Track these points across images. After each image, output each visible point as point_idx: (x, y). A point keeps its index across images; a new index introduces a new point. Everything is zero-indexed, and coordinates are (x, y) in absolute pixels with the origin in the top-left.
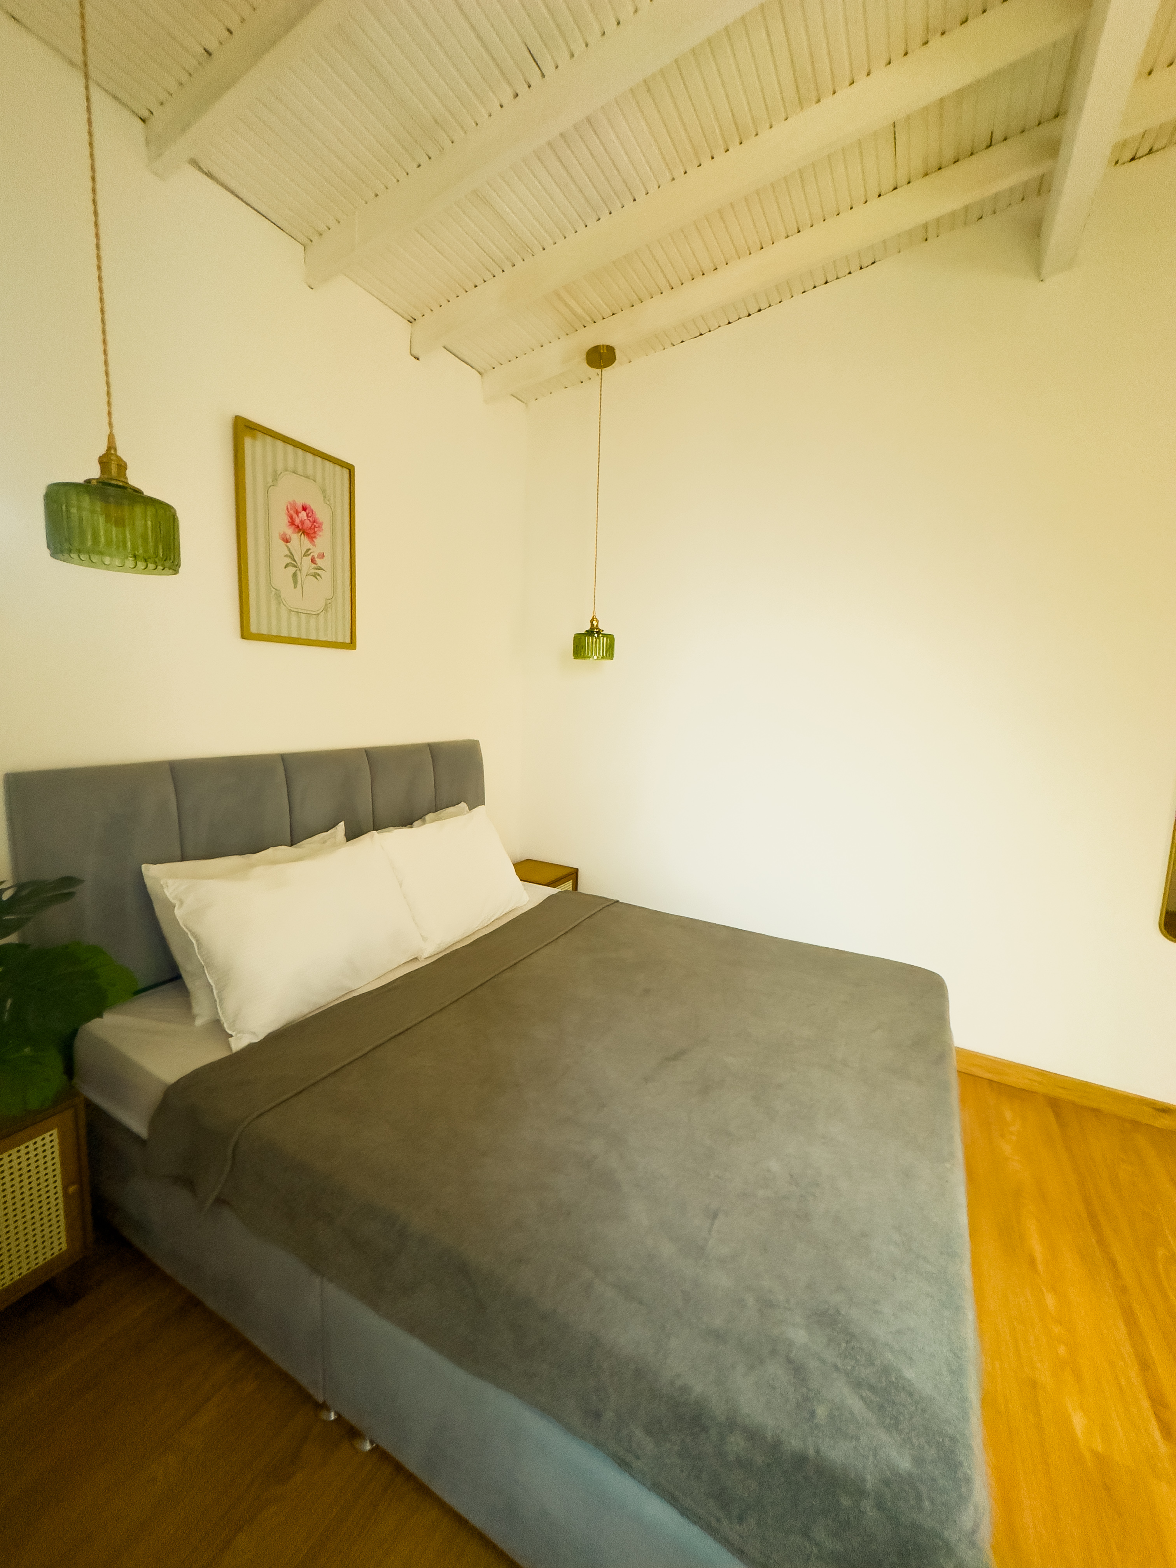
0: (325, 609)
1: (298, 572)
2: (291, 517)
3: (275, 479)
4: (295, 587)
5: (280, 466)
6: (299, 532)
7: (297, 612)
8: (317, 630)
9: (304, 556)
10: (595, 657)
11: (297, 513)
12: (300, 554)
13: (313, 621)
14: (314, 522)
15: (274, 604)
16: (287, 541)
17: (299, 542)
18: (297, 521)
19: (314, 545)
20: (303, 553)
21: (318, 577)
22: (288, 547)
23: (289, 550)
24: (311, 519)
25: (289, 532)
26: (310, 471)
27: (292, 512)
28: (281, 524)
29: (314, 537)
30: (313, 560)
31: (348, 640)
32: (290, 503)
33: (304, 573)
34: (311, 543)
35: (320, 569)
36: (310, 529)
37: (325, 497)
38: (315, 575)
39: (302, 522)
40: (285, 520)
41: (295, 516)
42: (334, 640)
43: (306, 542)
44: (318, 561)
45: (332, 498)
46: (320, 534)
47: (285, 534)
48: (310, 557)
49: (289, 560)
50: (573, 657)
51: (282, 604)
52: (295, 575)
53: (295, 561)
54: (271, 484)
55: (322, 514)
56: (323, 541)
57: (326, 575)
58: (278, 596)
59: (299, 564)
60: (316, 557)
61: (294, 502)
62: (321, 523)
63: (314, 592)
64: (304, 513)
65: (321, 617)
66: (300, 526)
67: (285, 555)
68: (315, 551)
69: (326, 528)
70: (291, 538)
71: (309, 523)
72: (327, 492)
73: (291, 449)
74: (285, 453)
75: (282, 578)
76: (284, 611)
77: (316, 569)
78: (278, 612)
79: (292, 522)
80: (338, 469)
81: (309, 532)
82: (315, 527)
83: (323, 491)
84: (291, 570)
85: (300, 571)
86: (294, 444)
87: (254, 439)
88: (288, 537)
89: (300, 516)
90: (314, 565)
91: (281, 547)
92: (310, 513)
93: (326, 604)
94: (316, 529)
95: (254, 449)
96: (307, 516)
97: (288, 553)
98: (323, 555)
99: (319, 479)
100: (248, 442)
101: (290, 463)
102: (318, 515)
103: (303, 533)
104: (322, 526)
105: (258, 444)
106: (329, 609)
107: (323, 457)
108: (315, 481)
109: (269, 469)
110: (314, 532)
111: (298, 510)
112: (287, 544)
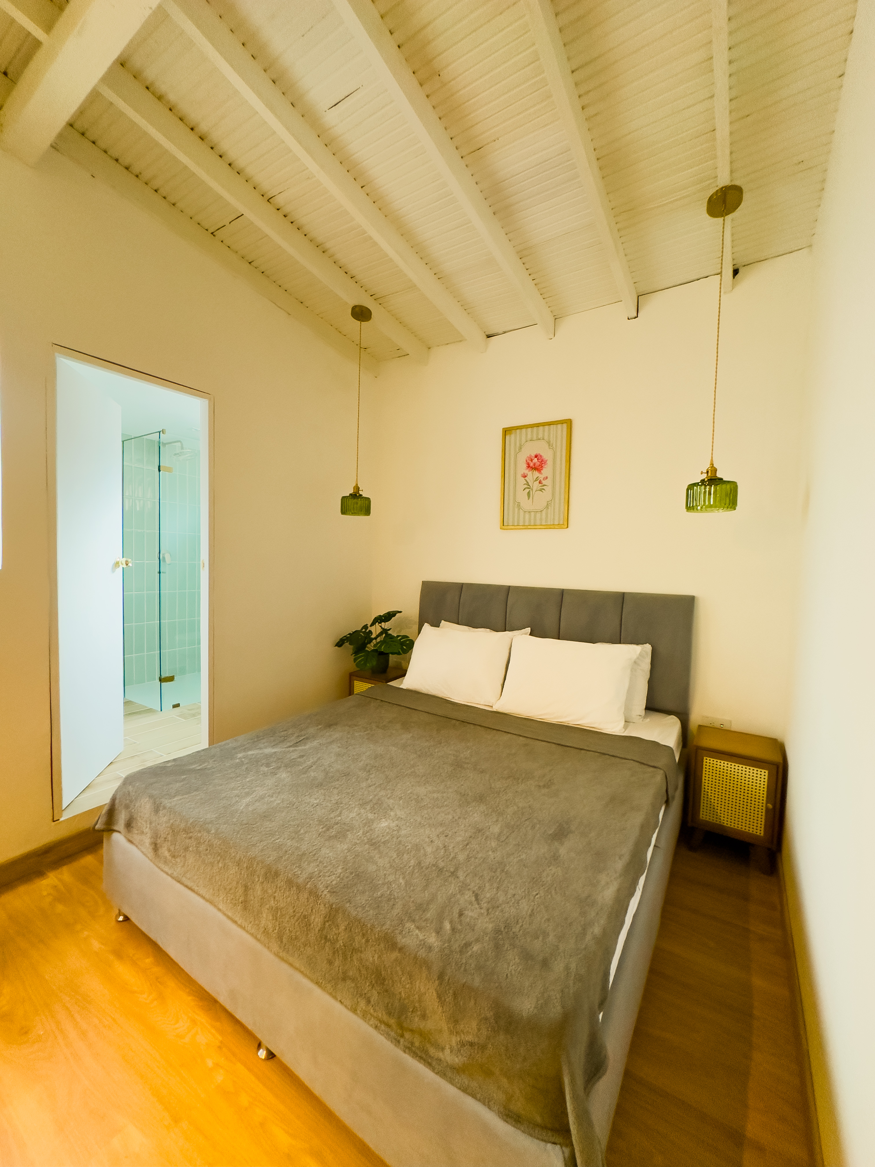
0: (547, 507)
1: (531, 491)
2: (528, 464)
3: (520, 448)
4: (528, 499)
5: (523, 441)
6: (532, 469)
7: (529, 512)
8: (541, 519)
9: (535, 481)
10: (703, 508)
11: (532, 460)
12: (532, 481)
13: (538, 515)
14: (542, 461)
15: (516, 510)
16: (525, 476)
17: (532, 475)
18: (531, 465)
19: (542, 474)
20: (534, 480)
21: (543, 490)
23: (526, 480)
24: (540, 461)
25: (527, 472)
26: (540, 436)
27: (528, 461)
28: (522, 468)
29: (542, 469)
30: (540, 482)
31: (564, 523)
32: (528, 457)
33: (534, 490)
34: (539, 473)
35: (545, 485)
36: (540, 466)
37: (549, 445)
38: (541, 490)
39: (534, 464)
40: (525, 466)
41: (530, 462)
42: (554, 523)
43: (536, 474)
44: (543, 482)
45: (554, 446)
46: (545, 466)
47: (524, 474)
48: (538, 481)
49: (526, 486)
50: (685, 510)
51: (521, 510)
52: (529, 493)
53: (529, 485)
54: (518, 452)
55: (547, 455)
56: (547, 471)
57: (548, 489)
58: (519, 506)
59: (532, 487)
60: (542, 479)
61: (530, 455)
62: (546, 461)
63: (541, 499)
64: (536, 459)
65: (544, 513)
66: (533, 467)
67: (524, 484)
68: (541, 477)
69: (550, 463)
70: (527, 475)
71: (539, 463)
72: (551, 443)
73: (529, 430)
74: (527, 434)
75: (522, 496)
76: (521, 512)
77: (541, 486)
78: (519, 513)
79: (529, 466)
80: (559, 426)
81: (538, 468)
82: (542, 464)
83: (549, 443)
84: (528, 490)
85: (532, 490)
86: (532, 426)
87: (510, 434)
88: (526, 474)
89: (533, 461)
90: (540, 485)
91: (522, 481)
92: (540, 458)
93: (547, 504)
94: (543, 465)
95: (510, 439)
96: (538, 459)
97: (526, 483)
98: (547, 478)
99: (546, 437)
100: (507, 437)
101: (529, 437)
102: (545, 457)
103: (535, 469)
104: (547, 462)
105: (513, 436)
106: (550, 507)
107: (550, 424)
108: (543, 439)
109: (518, 445)
110: (542, 467)
111: (533, 458)
112: (526, 478)
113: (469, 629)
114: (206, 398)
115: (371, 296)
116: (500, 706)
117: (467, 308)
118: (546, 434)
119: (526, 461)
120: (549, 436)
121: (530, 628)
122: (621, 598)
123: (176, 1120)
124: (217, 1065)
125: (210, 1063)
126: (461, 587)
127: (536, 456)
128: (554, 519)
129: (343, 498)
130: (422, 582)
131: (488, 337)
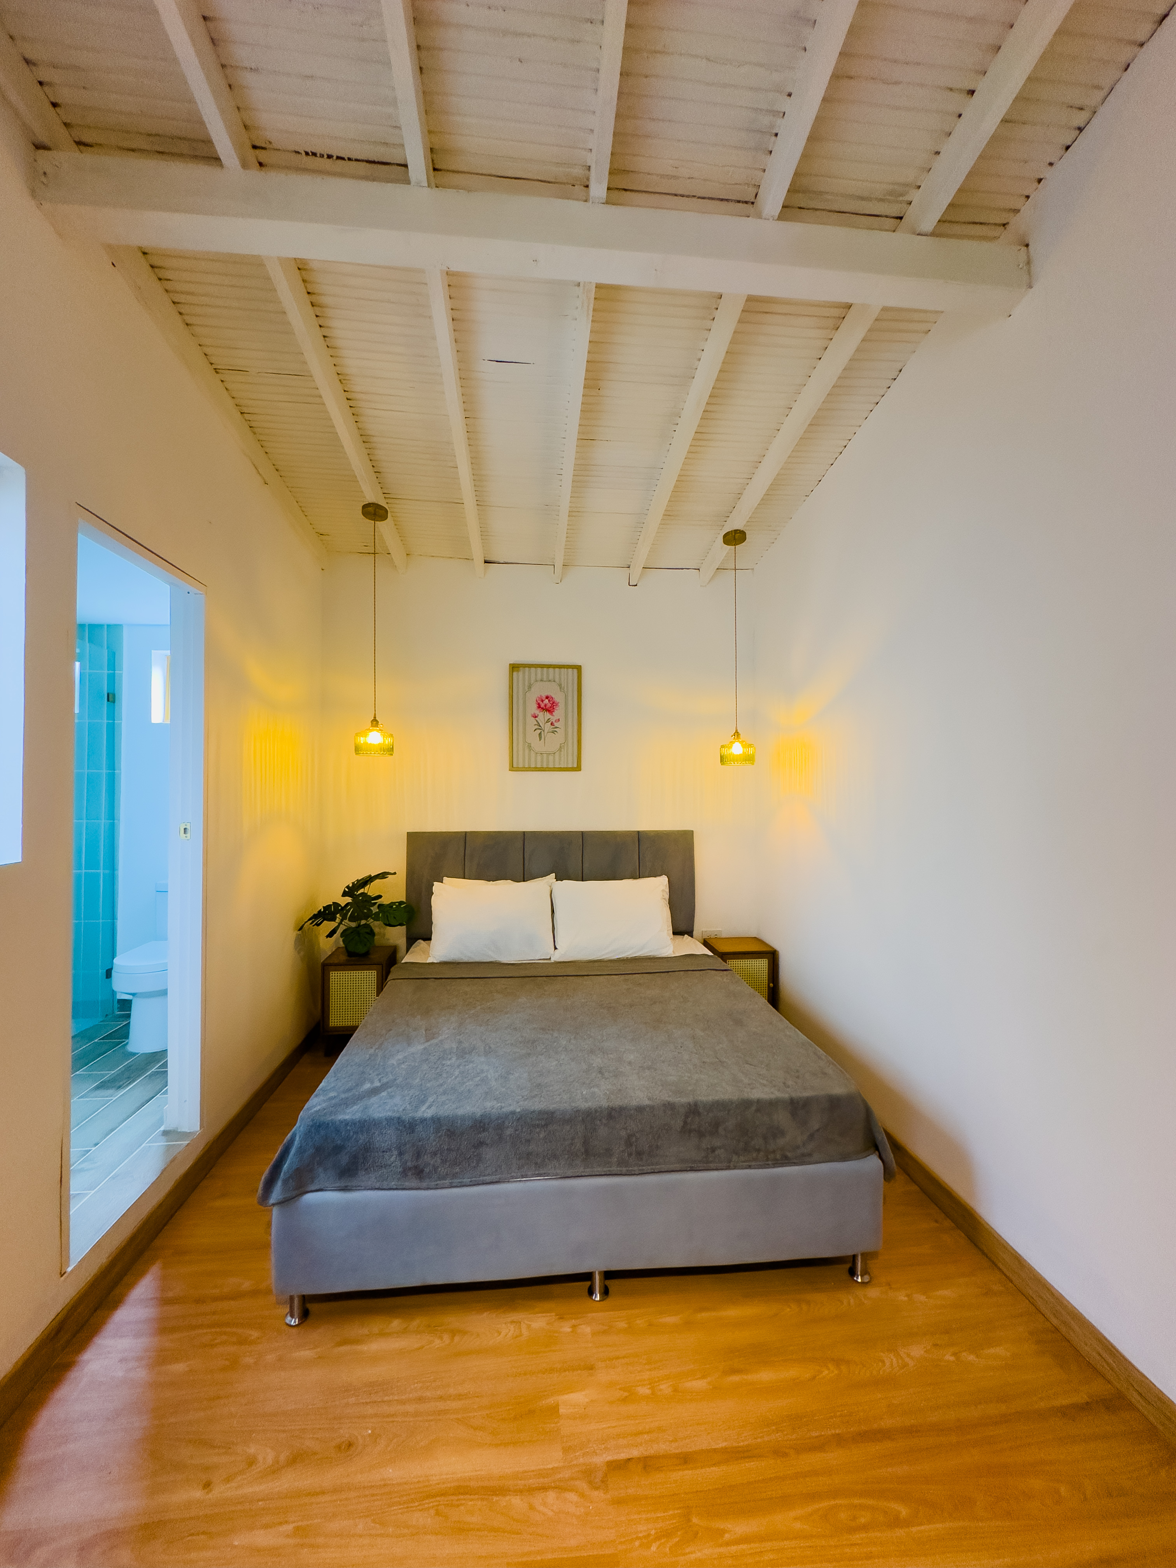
0: (560, 749)
1: (543, 732)
2: (539, 704)
3: (530, 687)
4: (540, 740)
5: (533, 679)
6: (543, 710)
7: (541, 753)
8: (554, 762)
9: (546, 722)
11: (542, 701)
12: (543, 722)
13: (551, 758)
14: (553, 703)
15: (527, 751)
16: (535, 717)
17: (543, 716)
18: (542, 705)
19: (554, 716)
21: (555, 733)
23: (537, 721)
24: (551, 702)
25: (537, 712)
26: (551, 677)
27: (539, 701)
28: (533, 708)
29: (554, 711)
30: (552, 724)
31: (575, 766)
32: (538, 697)
33: (546, 731)
34: (551, 715)
35: (557, 728)
36: (551, 707)
37: (560, 688)
38: (553, 732)
39: (545, 705)
40: (536, 706)
41: (541, 703)
42: (565, 766)
43: (548, 715)
44: (555, 724)
45: (565, 688)
46: (557, 708)
47: (535, 714)
48: (550, 723)
49: (537, 727)
51: (532, 750)
52: (540, 734)
53: (540, 726)
54: (527, 690)
55: (558, 697)
56: (558, 713)
57: (561, 732)
58: (530, 746)
59: (543, 728)
60: (554, 722)
61: (541, 696)
62: (558, 703)
63: (553, 741)
64: (547, 700)
65: (557, 754)
66: (544, 708)
67: (535, 725)
68: (553, 719)
69: (561, 705)
70: (538, 715)
71: (550, 705)
72: (563, 686)
73: (539, 669)
74: (536, 674)
75: (533, 737)
76: (533, 754)
77: (554, 728)
78: (529, 754)
79: (539, 707)
80: (569, 670)
81: (550, 710)
82: (554, 706)
83: (560, 685)
84: (539, 731)
85: (544, 731)
86: (542, 666)
87: (518, 671)
88: (536, 715)
89: (544, 702)
90: (552, 727)
91: (533, 721)
92: (551, 699)
93: (560, 747)
94: (554, 707)
95: (518, 677)
96: (549, 701)
97: (537, 724)
98: (559, 720)
99: (557, 680)
100: (515, 674)
101: (539, 677)
102: (556, 699)
103: (546, 711)
104: (559, 704)
105: (521, 674)
106: (563, 750)
107: (560, 667)
108: (554, 681)
109: (527, 683)
110: (553, 709)
111: (544, 699)
112: (537, 719)
115: (384, 493)
118: (557, 674)
119: (537, 701)
120: (560, 678)
121: (555, 874)
122: (638, 837)
123: (591, 1368)
126: (465, 836)
127: (547, 697)
128: (565, 762)
130: (407, 833)
131: (486, 562)
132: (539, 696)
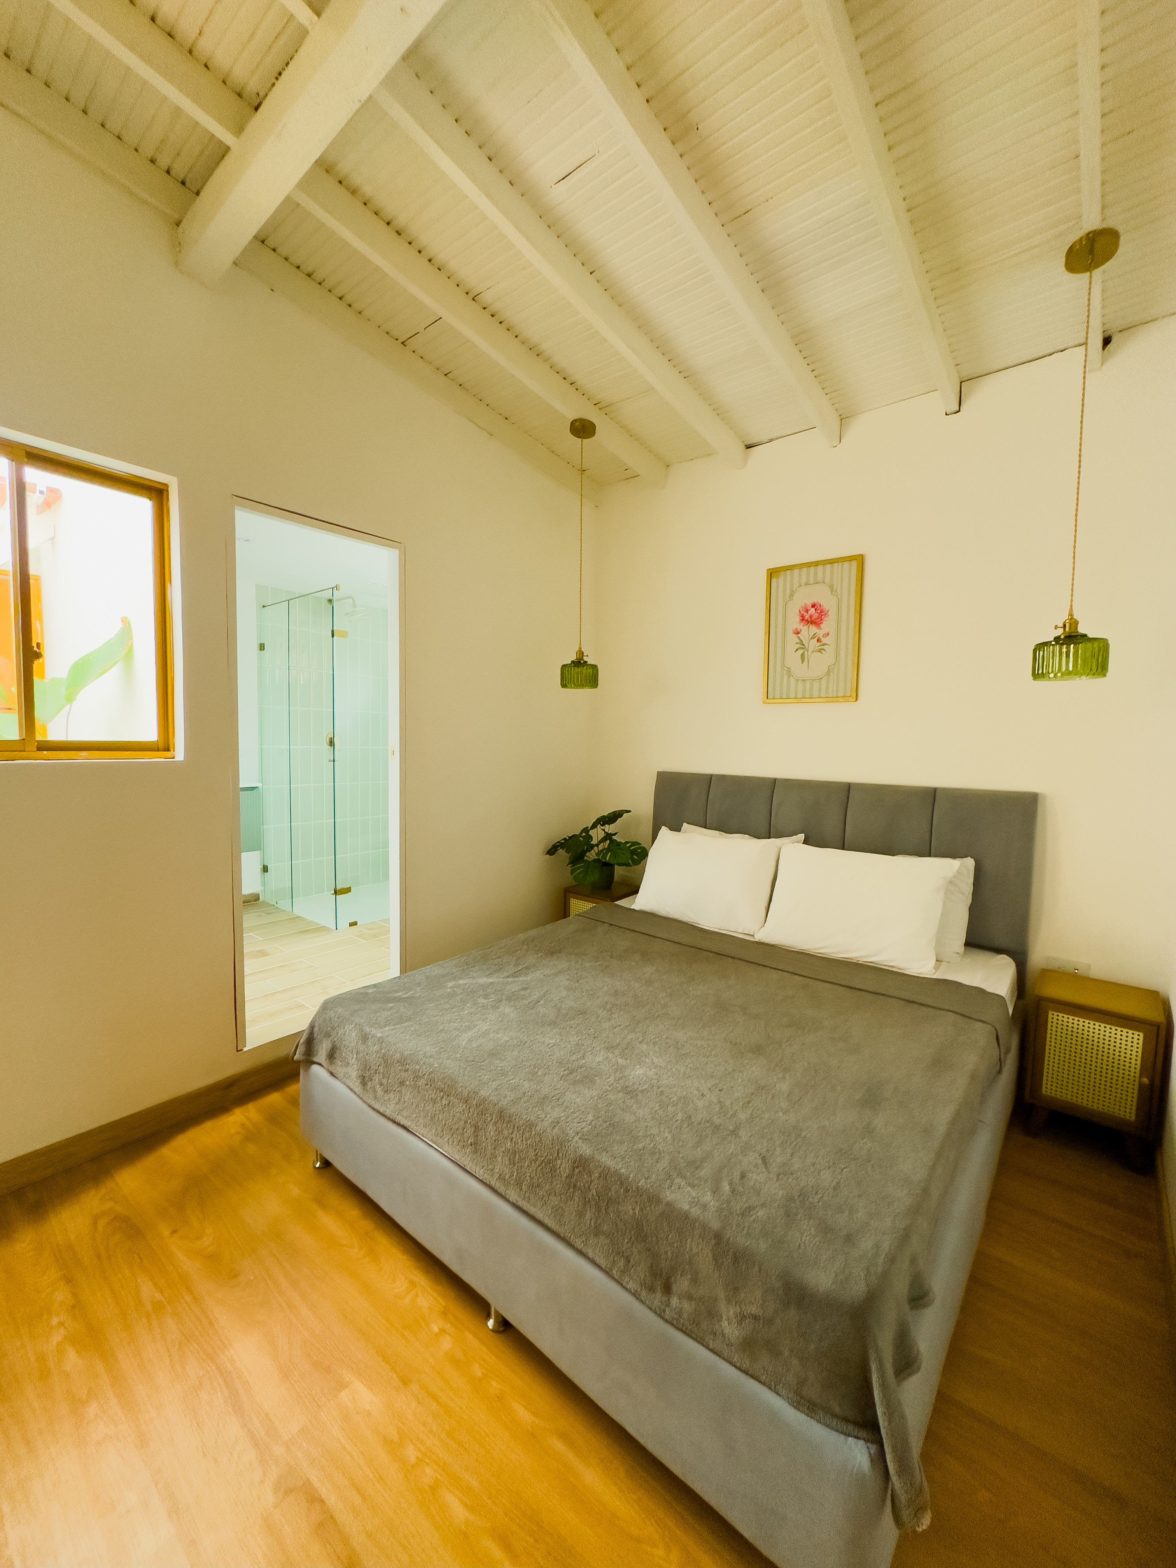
0: (828, 673)
1: (806, 652)
2: (803, 616)
3: (792, 595)
4: (802, 663)
5: (796, 585)
6: (808, 623)
7: (803, 680)
8: (820, 690)
9: (811, 639)
10: (1052, 675)
11: (807, 611)
12: (808, 638)
13: (816, 684)
14: (821, 612)
15: (785, 677)
16: (797, 633)
17: (808, 631)
18: (807, 617)
19: (821, 629)
20: (810, 637)
21: (822, 651)
22: (799, 637)
23: (799, 639)
24: (818, 611)
25: (800, 626)
26: (820, 578)
27: (803, 612)
28: (794, 621)
29: (821, 623)
30: (819, 640)
31: (852, 694)
32: (802, 607)
33: (810, 650)
34: (818, 628)
35: (825, 644)
36: (818, 618)
37: (832, 591)
38: (820, 651)
39: (811, 616)
40: (798, 618)
41: (805, 614)
42: (838, 695)
43: (813, 629)
44: (823, 639)
45: (839, 590)
46: (826, 618)
47: (797, 629)
48: (816, 638)
49: (799, 646)
50: (1032, 678)
51: (792, 677)
52: (803, 655)
53: (803, 645)
54: (789, 600)
55: (828, 603)
56: (828, 625)
57: (830, 650)
58: (789, 672)
59: (807, 647)
60: (821, 637)
61: (806, 604)
62: (828, 611)
63: (820, 663)
64: (813, 609)
65: (824, 681)
66: (809, 620)
67: (797, 643)
68: (820, 633)
69: (832, 614)
70: (801, 630)
71: (817, 615)
72: (835, 587)
73: (805, 570)
74: (800, 575)
75: (793, 659)
76: (793, 681)
77: (821, 646)
78: (788, 683)
79: (803, 619)
80: (846, 564)
81: (815, 622)
82: (822, 615)
83: (831, 587)
84: (800, 652)
85: (808, 651)
86: (808, 565)
87: (778, 577)
88: (799, 630)
89: (809, 612)
90: (819, 644)
91: (792, 639)
92: (819, 607)
93: (829, 670)
94: (823, 617)
95: (778, 583)
96: (816, 610)
97: (799, 641)
98: (828, 634)
99: (827, 580)
100: (774, 581)
101: (804, 580)
102: (826, 607)
103: (811, 623)
104: (829, 613)
105: (781, 580)
106: (832, 674)
107: (832, 562)
108: (824, 582)
109: (788, 591)
110: (821, 620)
111: (809, 609)
112: (799, 635)
113: (720, 834)
114: (395, 548)
115: (595, 405)
116: (763, 935)
117: (719, 412)
118: (828, 573)
119: (800, 612)
120: (832, 578)
121: (803, 835)
122: (932, 795)
123: (405, 1382)
124: (443, 1331)
125: (436, 1329)
126: (710, 779)
127: (813, 606)
128: (837, 690)
129: (564, 666)
130: (658, 772)
131: (748, 448)
132: (803, 605)
